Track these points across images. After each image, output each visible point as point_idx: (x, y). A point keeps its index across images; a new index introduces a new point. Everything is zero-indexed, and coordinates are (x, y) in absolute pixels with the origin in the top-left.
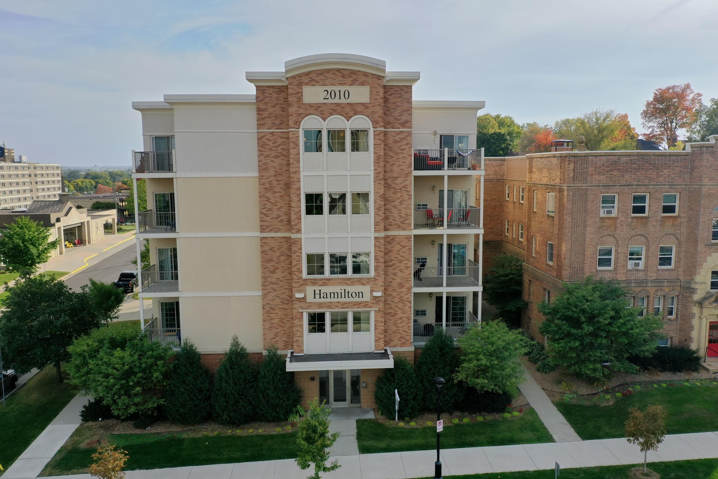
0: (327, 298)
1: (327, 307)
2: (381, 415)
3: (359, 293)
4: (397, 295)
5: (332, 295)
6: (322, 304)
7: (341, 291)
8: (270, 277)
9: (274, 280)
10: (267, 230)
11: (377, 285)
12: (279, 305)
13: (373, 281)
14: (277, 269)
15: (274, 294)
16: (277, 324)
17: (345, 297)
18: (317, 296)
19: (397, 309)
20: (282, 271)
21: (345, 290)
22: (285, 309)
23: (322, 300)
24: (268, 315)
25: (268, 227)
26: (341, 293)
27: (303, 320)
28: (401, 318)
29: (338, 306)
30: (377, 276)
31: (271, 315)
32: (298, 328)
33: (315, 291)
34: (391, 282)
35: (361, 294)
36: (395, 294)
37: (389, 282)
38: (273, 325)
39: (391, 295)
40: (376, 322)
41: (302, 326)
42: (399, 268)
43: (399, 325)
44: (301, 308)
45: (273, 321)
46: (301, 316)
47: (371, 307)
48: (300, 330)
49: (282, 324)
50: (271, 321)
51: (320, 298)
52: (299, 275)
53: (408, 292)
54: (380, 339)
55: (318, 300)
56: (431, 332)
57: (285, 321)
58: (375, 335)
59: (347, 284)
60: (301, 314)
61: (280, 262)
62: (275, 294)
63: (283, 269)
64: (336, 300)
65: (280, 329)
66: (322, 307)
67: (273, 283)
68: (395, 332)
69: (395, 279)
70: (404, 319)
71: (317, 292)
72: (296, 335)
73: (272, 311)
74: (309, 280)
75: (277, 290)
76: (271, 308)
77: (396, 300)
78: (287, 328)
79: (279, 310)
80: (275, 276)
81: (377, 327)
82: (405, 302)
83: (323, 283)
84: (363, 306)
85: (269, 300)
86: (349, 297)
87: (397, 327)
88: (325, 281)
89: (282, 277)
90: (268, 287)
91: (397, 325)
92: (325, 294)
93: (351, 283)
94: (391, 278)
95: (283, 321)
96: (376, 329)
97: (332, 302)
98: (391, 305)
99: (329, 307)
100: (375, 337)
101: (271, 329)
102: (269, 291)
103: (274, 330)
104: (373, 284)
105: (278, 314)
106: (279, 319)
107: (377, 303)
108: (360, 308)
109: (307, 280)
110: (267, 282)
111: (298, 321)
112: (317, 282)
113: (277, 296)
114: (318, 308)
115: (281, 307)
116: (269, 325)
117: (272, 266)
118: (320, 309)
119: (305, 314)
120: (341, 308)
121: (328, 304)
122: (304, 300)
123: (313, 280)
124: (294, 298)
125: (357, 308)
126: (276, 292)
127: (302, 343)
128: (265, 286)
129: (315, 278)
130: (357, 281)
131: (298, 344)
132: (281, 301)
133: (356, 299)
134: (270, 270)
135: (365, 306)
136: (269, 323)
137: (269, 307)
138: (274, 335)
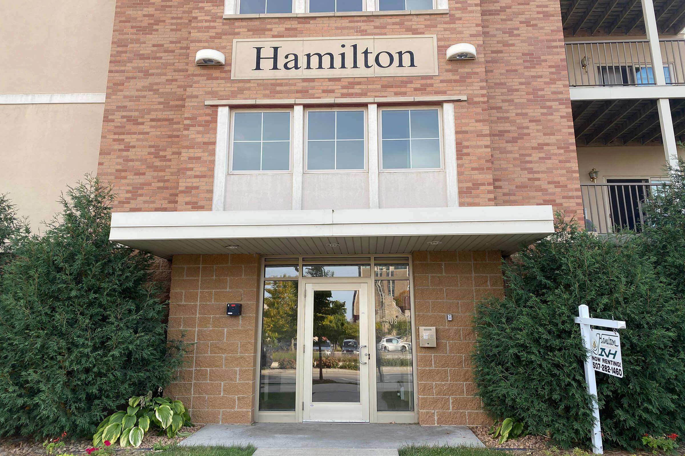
0: (296, 67)
1: (298, 92)
2: (511, 436)
3: (400, 54)
4: (521, 84)
5: (315, 60)
6: (281, 85)
7: (342, 50)
8: (138, 41)
9: (147, 50)
11: (461, 33)
12: (156, 110)
13: (445, 23)
14: (157, 22)
15: (141, 83)
16: (143, 161)
17: (355, 66)
18: (267, 64)
19: (525, 122)
20: (174, 27)
21: (355, 47)
22: (170, 121)
23: (281, 74)
24: (116, 137)
26: (343, 55)
27: (215, 129)
28: (540, 147)
29: (332, 91)
30: (457, 9)
31: (127, 138)
32: (197, 152)
33: (259, 50)
34: (501, 52)
35: (406, 58)
36: (514, 82)
37: (493, 52)
38: (131, 163)
39: (504, 84)
40: (461, 136)
41: (210, 147)
42: (522, 18)
43: (535, 167)
44: (214, 94)
45: (131, 154)
46: (208, 118)
47: (444, 93)
48: (205, 156)
49: (158, 163)
50: (125, 153)
51: (275, 67)
52: (215, 10)
53: (555, 76)
54: (476, 185)
56: (642, 197)
57: (168, 153)
58: (459, 174)
59: (363, 32)
60: (209, 111)
61: (170, 6)
62: (147, 84)
63: (177, 24)
64: (326, 73)
65: (150, 175)
66: (280, 92)
67: (143, 57)
68: (522, 187)
69: (513, 45)
70: (554, 150)
71: (267, 52)
72: (189, 173)
73: (130, 127)
74: (244, 23)
75: (153, 75)
76: (130, 119)
77: (520, 98)
78: (172, 174)
79: (154, 123)
80: (153, 38)
81: (465, 151)
82: (548, 104)
83: (287, 29)
84: (416, 89)
85: (125, 97)
86: (367, 66)
87: (531, 171)
88: (294, 24)
89: (171, 42)
90: (129, 67)
91: (529, 165)
92: (292, 57)
93: (376, 27)
94: (498, 42)
95: (161, 153)
96: (460, 154)
97: (312, 80)
98: (507, 111)
99: (304, 92)
100: (459, 181)
101: (123, 174)
102: (130, 75)
103: (133, 179)
104: (445, 30)
105: (147, 133)
106: (150, 147)
107: (462, 80)
108: (404, 94)
109: (237, 24)
110: (125, 52)
111: (198, 132)
112: (269, 27)
113: (150, 88)
114: (266, 96)
115: (160, 115)
116: (118, 164)
117: (145, 16)
118: (273, 97)
119: (223, 113)
120: (343, 95)
121: (301, 85)
122: (223, 75)
123: (257, 23)
124: (192, 69)
125: (396, 94)
126: (151, 80)
127: (208, 195)
128: (119, 62)
129: (262, 15)
130: (394, 24)
131: (194, 200)
132: (162, 100)
133: (394, 71)
134: (138, 24)
135: (422, 90)
136: (118, 157)
137: (123, 117)
138: (128, 192)
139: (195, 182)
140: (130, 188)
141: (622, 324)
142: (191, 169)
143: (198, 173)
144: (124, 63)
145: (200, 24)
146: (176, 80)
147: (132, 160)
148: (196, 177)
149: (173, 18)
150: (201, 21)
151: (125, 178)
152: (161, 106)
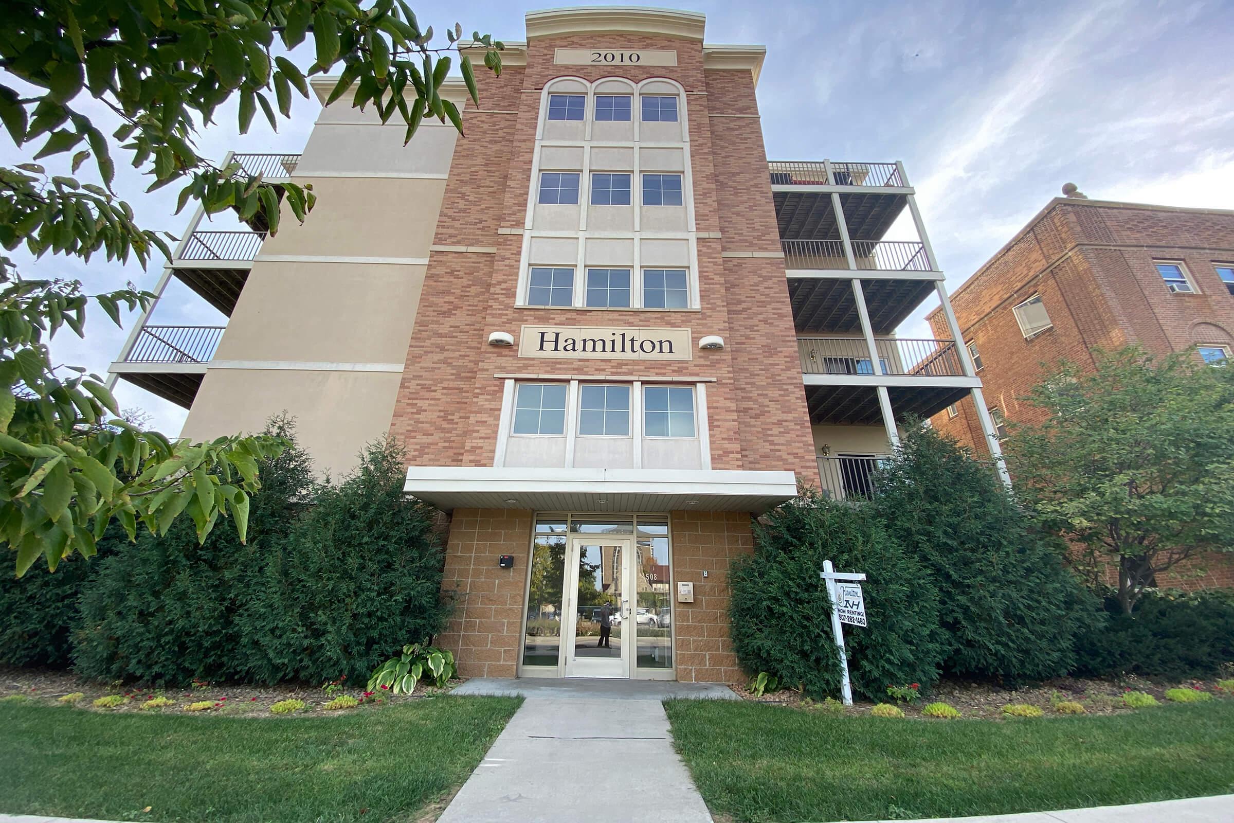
0: (574, 350)
1: (574, 369)
3: (661, 342)
4: (761, 370)
5: (589, 345)
6: (560, 363)
7: (613, 338)
8: (437, 322)
9: (444, 330)
10: (451, 240)
11: (711, 327)
12: (448, 380)
13: (698, 319)
14: (456, 308)
15: (437, 357)
16: (432, 423)
17: (623, 350)
18: (549, 346)
19: (766, 402)
20: (470, 313)
21: (623, 335)
22: (461, 390)
23: (561, 354)
24: (410, 401)
25: (453, 236)
26: (613, 341)
27: (501, 398)
28: (780, 423)
29: (604, 370)
30: (707, 308)
31: (419, 403)
32: (483, 417)
33: (543, 334)
34: (744, 343)
35: (666, 346)
36: (756, 368)
37: (737, 343)
38: (421, 425)
39: (747, 369)
40: (711, 411)
41: (496, 413)
42: (760, 317)
43: (776, 440)
44: (502, 369)
45: (422, 417)
46: (496, 388)
47: (697, 375)
48: (490, 420)
49: (445, 425)
50: (416, 416)
51: (556, 349)
52: (507, 301)
53: (790, 365)
54: (727, 453)
55: (549, 351)
56: (870, 470)
57: (455, 417)
58: (711, 443)
59: (631, 324)
60: (497, 383)
62: (442, 358)
63: (473, 310)
64: (599, 355)
65: (437, 436)
66: (559, 369)
67: (441, 336)
68: (766, 456)
69: (754, 338)
70: (791, 425)
71: (549, 336)
73: (424, 394)
74: (532, 313)
75: (448, 350)
76: (423, 387)
77: (761, 381)
78: (458, 435)
79: (445, 391)
80: (452, 321)
81: (716, 423)
82: (785, 387)
83: (567, 319)
84: (674, 371)
85: (422, 368)
86: (633, 350)
87: (772, 443)
88: (574, 315)
89: (467, 325)
90: (428, 343)
91: (770, 438)
92: (570, 341)
93: (641, 321)
94: (741, 336)
95: (450, 417)
96: (711, 427)
97: (587, 360)
98: (751, 392)
99: (579, 370)
100: (711, 449)
101: (413, 434)
102: (428, 350)
103: (421, 439)
104: (698, 324)
105: (439, 399)
106: (440, 411)
107: (713, 365)
108: (664, 375)
109: (525, 313)
110: (426, 331)
111: (486, 400)
112: (552, 316)
113: (445, 361)
114: (547, 372)
115: (451, 384)
116: (409, 425)
117: (446, 302)
118: (553, 373)
119: (509, 384)
120: (613, 374)
121: (576, 364)
122: (511, 353)
123: (542, 313)
124: (485, 347)
125: (657, 374)
126: (446, 354)
127: (490, 455)
128: (419, 338)
129: (547, 307)
130: (656, 318)
131: (478, 458)
132: (454, 372)
133: (655, 355)
134: (439, 309)
135: (679, 371)
136: (410, 419)
137: (418, 385)
138: (415, 450)
139: (480, 442)
140: (418, 447)
141: (862, 576)
142: (478, 431)
143: (483, 435)
144: (424, 340)
145: (494, 312)
146: (468, 356)
147: (423, 422)
148: (481, 438)
149: (469, 305)
150: (496, 309)
151: (414, 437)
152: (453, 377)
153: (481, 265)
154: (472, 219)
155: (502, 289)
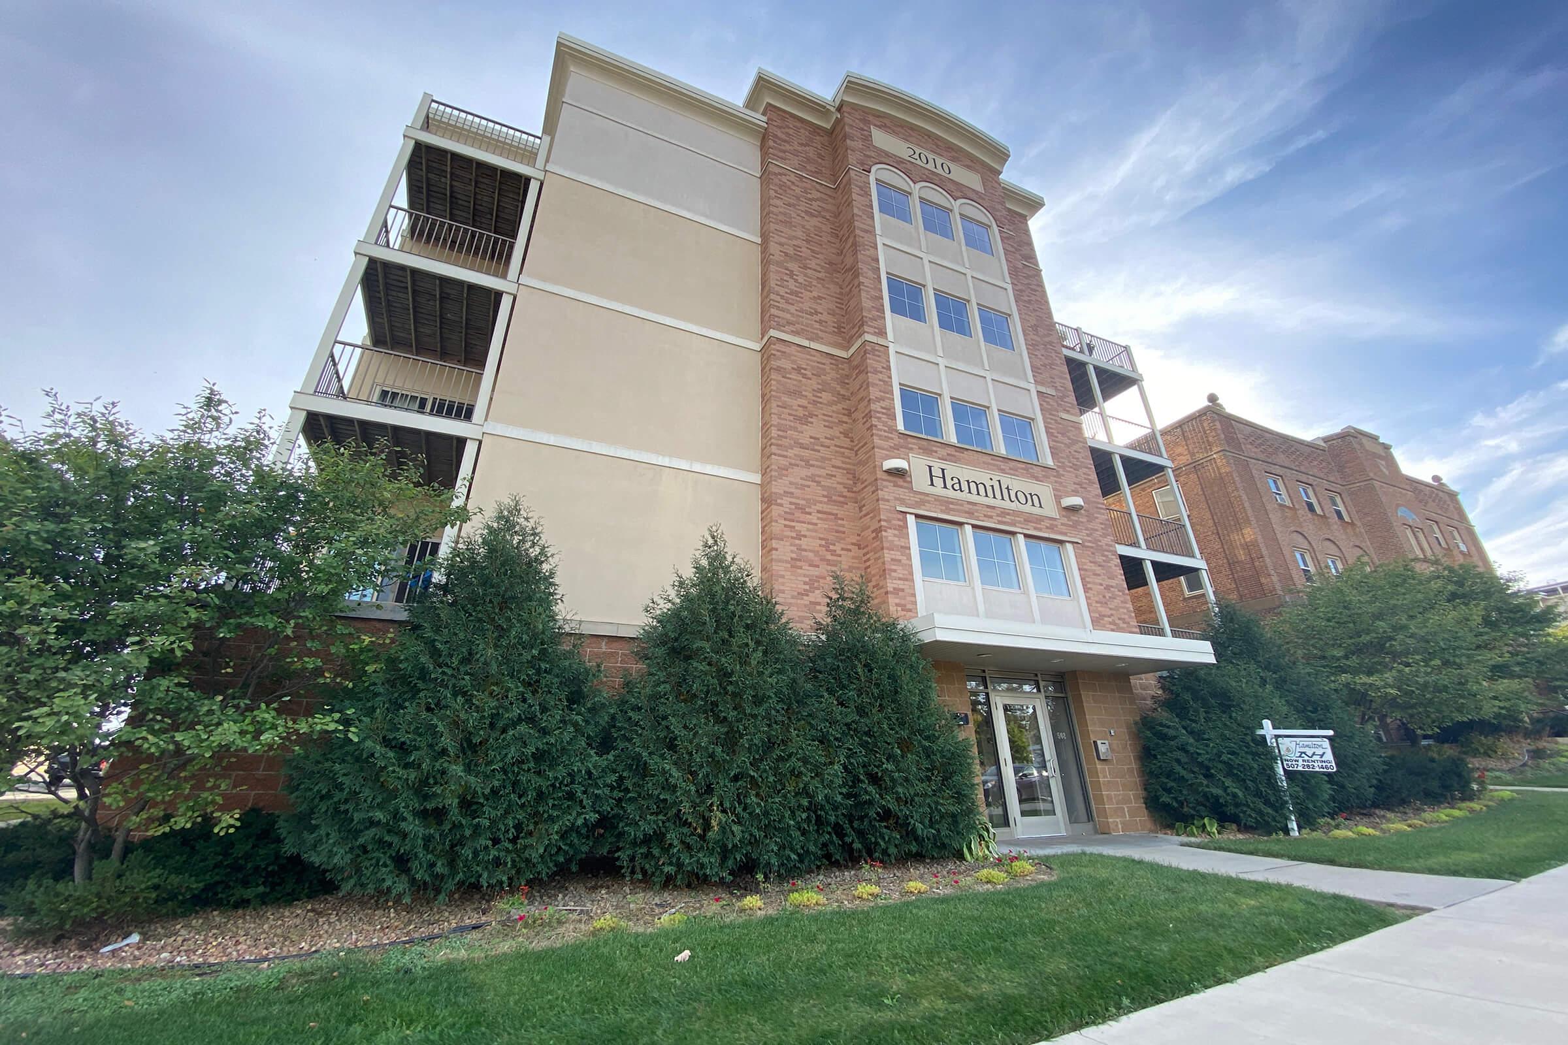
0: (961, 490)
1: (966, 512)
3: (1031, 494)
5: (973, 487)
6: (952, 503)
7: (991, 483)
8: (795, 429)
10: (787, 328)
11: (1065, 487)
12: (821, 502)
13: (1054, 477)
14: (811, 415)
15: (805, 472)
16: (815, 552)
17: (1003, 499)
18: (938, 482)
20: (827, 424)
21: (999, 481)
23: (950, 493)
24: (787, 523)
25: (789, 323)
26: (992, 487)
27: (907, 535)
29: (991, 517)
31: (798, 526)
32: (896, 555)
33: (930, 468)
35: (1035, 500)
38: (804, 553)
40: (1082, 572)
41: (906, 551)
44: (903, 502)
45: (804, 543)
46: (901, 523)
47: (1065, 534)
48: (903, 560)
50: (797, 542)
52: (890, 422)
53: (1105, 533)
54: (1102, 616)
55: (938, 490)
57: (837, 548)
58: (1088, 605)
59: (1003, 471)
60: (900, 516)
61: (821, 403)
62: (809, 474)
64: (984, 500)
66: (953, 510)
67: (802, 446)
71: (937, 472)
73: (798, 514)
74: (914, 441)
75: (813, 466)
79: (820, 515)
80: (809, 430)
81: (1089, 586)
82: (1106, 554)
83: (948, 454)
84: (1045, 527)
85: (791, 483)
86: (1011, 500)
88: (950, 451)
90: (790, 453)
92: (956, 480)
93: (1009, 468)
95: (832, 547)
96: (1086, 590)
97: (975, 504)
99: (970, 514)
100: (1089, 610)
101: (798, 563)
102: (793, 461)
104: (1056, 483)
105: (816, 524)
106: (821, 539)
107: (1075, 526)
108: (1040, 530)
109: (909, 440)
110: (786, 438)
111: (895, 535)
112: (934, 449)
113: (812, 478)
114: (942, 511)
115: (826, 508)
116: (792, 551)
117: (799, 406)
118: (948, 514)
119: (911, 519)
120: (1000, 522)
121: (967, 507)
122: (905, 484)
123: (924, 443)
124: (880, 475)
125: (1035, 528)
126: (812, 470)
127: (913, 599)
128: (781, 446)
129: (920, 436)
130: (1022, 469)
131: (903, 602)
132: (825, 493)
133: (1028, 508)
134: (794, 413)
135: (1051, 528)
136: (791, 545)
137: (791, 503)
138: (805, 583)
139: (900, 584)
140: (807, 579)
141: (1331, 733)
142: (895, 571)
143: (901, 576)
144: (786, 448)
145: (880, 433)
146: (835, 476)
147: (805, 550)
148: (900, 579)
149: (824, 415)
150: (881, 430)
151: (801, 568)
152: (826, 500)
153: (827, 368)
154: (806, 306)
155: (882, 408)
